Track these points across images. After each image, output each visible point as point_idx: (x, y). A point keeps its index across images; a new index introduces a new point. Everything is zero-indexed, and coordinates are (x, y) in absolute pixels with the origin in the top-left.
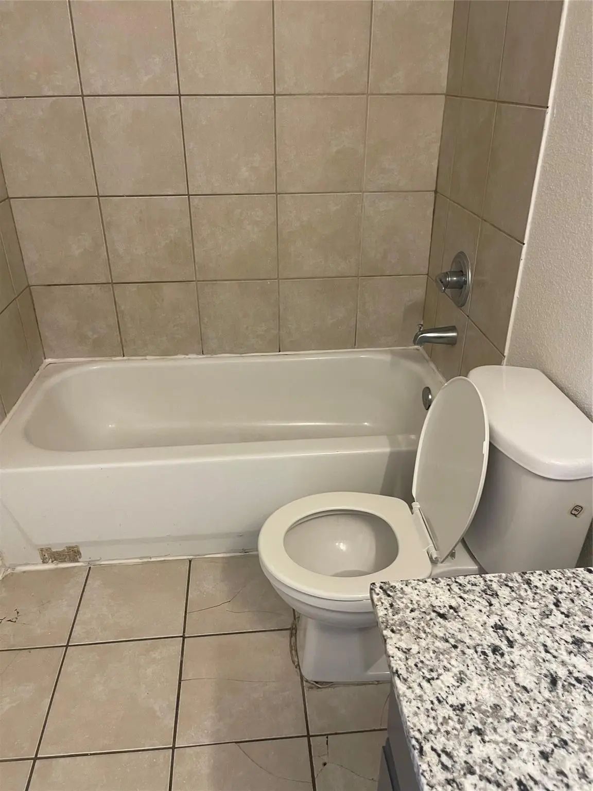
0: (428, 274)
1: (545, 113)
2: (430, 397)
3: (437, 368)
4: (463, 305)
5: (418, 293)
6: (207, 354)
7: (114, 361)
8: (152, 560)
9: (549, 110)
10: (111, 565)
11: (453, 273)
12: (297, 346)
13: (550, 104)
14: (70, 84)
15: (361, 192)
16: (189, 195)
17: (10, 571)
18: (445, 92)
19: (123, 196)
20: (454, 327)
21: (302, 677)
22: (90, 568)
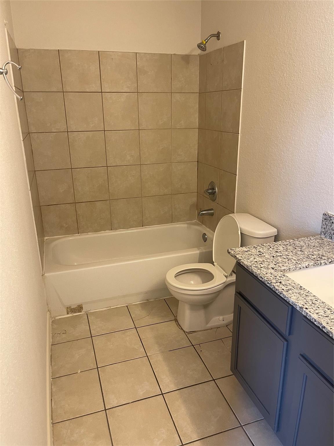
0: (197, 192)
1: (238, 136)
2: (206, 237)
3: (206, 226)
4: (215, 200)
5: (195, 199)
6: (113, 230)
7: (74, 236)
8: (112, 308)
9: (240, 135)
10: (95, 312)
11: (210, 189)
12: (149, 224)
13: (240, 133)
14: (63, 128)
15: (171, 163)
16: (107, 167)
17: (53, 319)
18: (198, 127)
19: (81, 168)
20: (212, 209)
21: (184, 331)
22: (87, 314)
